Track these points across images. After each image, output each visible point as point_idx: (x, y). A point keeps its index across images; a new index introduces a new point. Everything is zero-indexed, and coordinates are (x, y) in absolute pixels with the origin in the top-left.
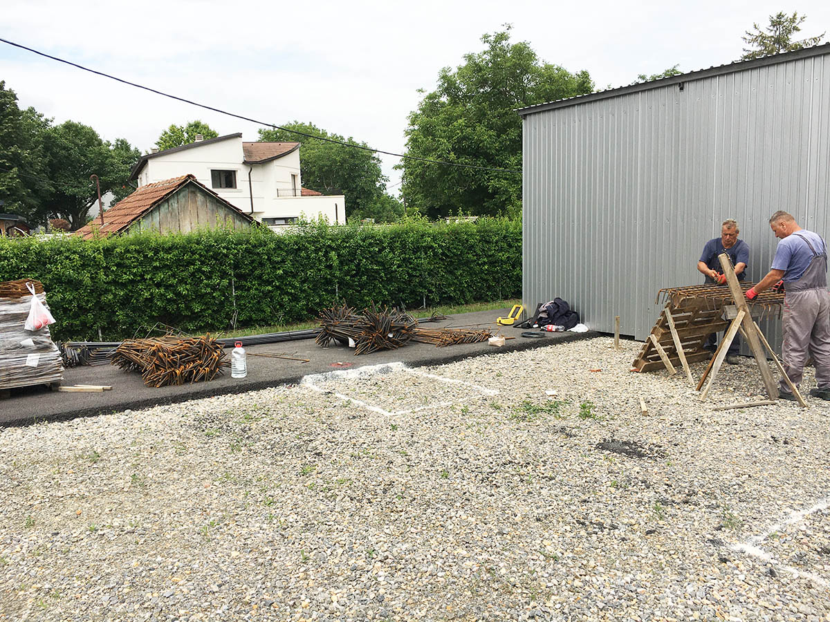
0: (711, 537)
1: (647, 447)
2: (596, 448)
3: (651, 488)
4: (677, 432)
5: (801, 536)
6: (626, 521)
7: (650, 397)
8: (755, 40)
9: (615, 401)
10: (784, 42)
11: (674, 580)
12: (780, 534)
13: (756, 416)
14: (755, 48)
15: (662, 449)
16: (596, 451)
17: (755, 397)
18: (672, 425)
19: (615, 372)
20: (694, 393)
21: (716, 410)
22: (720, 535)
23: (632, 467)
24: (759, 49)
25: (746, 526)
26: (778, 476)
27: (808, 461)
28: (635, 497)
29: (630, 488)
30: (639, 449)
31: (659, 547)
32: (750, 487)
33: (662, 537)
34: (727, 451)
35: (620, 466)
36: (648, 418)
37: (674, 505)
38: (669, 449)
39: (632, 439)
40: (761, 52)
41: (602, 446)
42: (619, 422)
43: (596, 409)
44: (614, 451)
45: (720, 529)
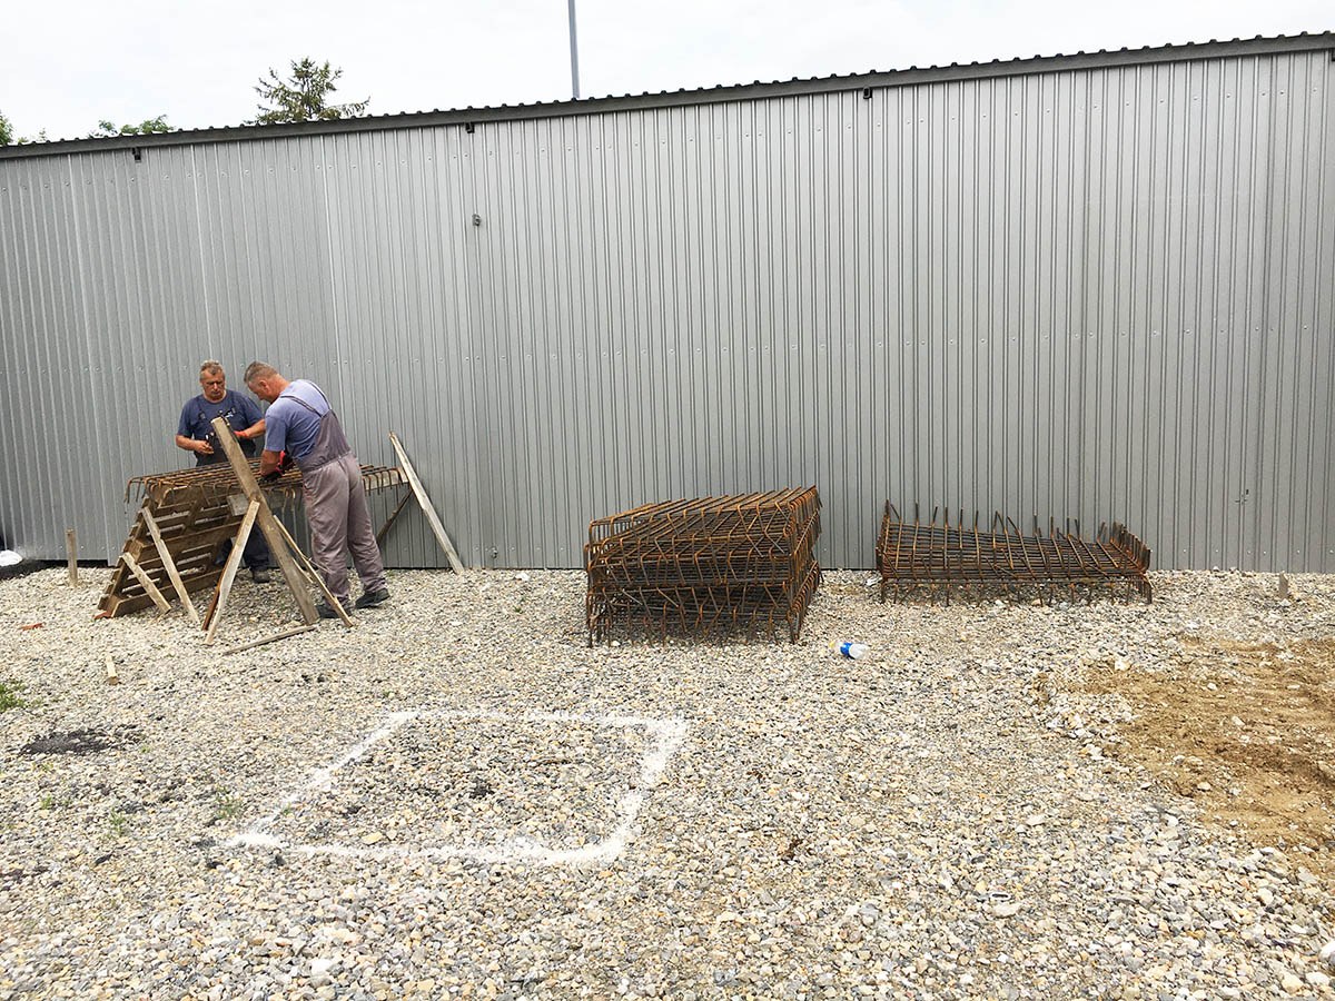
0: (197, 839)
1: (110, 733)
2: (19, 755)
3: (112, 793)
4: (163, 700)
5: (324, 799)
6: (62, 855)
7: (125, 654)
8: (274, 94)
9: (64, 670)
10: (316, 104)
11: (133, 918)
12: (296, 806)
13: (285, 651)
14: (275, 106)
15: (136, 729)
16: (20, 759)
17: (286, 626)
18: (157, 689)
19: (68, 625)
20: (197, 634)
21: (228, 654)
22: (212, 832)
23: (83, 768)
24: (280, 109)
25: (252, 808)
26: (303, 728)
27: (346, 698)
28: (83, 814)
29: (75, 803)
30: (97, 739)
31: (114, 877)
32: (265, 752)
33: (121, 863)
34: (235, 710)
35: (61, 772)
36: (119, 686)
37: (146, 808)
38: (148, 727)
39: (87, 725)
40: (284, 115)
41: (32, 749)
42: (67, 703)
43: (27, 691)
44: (52, 751)
45: (214, 824)
